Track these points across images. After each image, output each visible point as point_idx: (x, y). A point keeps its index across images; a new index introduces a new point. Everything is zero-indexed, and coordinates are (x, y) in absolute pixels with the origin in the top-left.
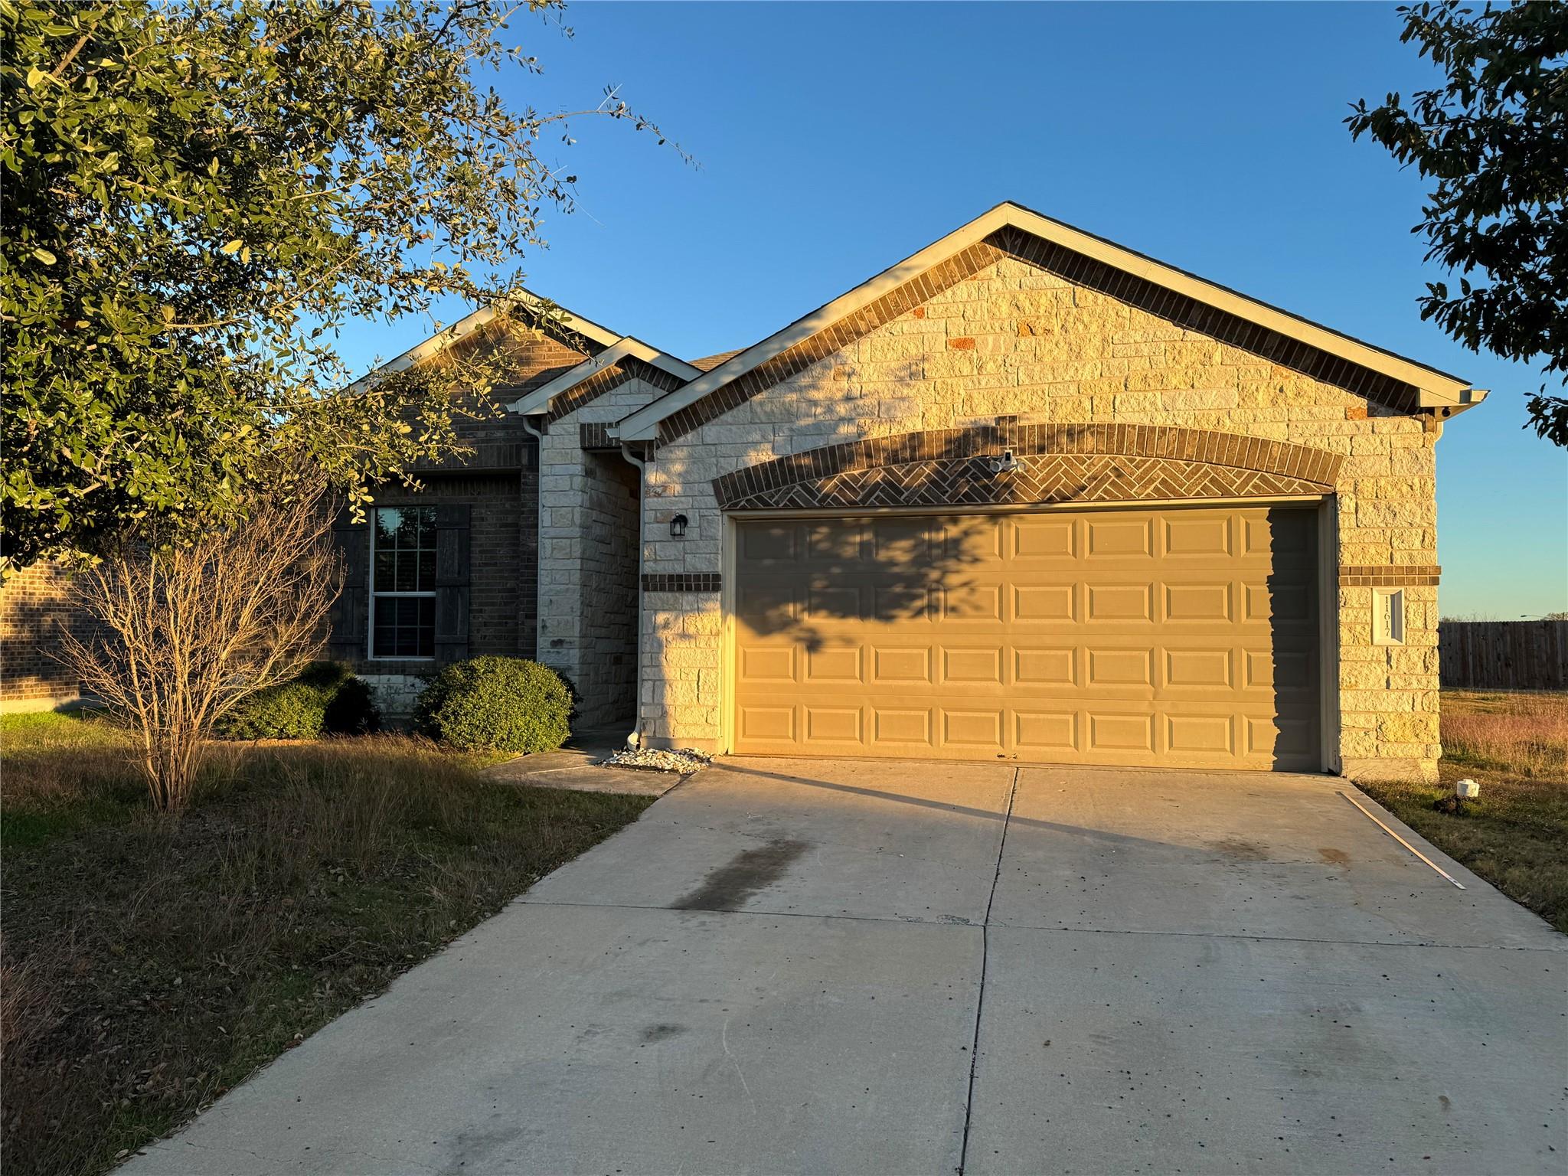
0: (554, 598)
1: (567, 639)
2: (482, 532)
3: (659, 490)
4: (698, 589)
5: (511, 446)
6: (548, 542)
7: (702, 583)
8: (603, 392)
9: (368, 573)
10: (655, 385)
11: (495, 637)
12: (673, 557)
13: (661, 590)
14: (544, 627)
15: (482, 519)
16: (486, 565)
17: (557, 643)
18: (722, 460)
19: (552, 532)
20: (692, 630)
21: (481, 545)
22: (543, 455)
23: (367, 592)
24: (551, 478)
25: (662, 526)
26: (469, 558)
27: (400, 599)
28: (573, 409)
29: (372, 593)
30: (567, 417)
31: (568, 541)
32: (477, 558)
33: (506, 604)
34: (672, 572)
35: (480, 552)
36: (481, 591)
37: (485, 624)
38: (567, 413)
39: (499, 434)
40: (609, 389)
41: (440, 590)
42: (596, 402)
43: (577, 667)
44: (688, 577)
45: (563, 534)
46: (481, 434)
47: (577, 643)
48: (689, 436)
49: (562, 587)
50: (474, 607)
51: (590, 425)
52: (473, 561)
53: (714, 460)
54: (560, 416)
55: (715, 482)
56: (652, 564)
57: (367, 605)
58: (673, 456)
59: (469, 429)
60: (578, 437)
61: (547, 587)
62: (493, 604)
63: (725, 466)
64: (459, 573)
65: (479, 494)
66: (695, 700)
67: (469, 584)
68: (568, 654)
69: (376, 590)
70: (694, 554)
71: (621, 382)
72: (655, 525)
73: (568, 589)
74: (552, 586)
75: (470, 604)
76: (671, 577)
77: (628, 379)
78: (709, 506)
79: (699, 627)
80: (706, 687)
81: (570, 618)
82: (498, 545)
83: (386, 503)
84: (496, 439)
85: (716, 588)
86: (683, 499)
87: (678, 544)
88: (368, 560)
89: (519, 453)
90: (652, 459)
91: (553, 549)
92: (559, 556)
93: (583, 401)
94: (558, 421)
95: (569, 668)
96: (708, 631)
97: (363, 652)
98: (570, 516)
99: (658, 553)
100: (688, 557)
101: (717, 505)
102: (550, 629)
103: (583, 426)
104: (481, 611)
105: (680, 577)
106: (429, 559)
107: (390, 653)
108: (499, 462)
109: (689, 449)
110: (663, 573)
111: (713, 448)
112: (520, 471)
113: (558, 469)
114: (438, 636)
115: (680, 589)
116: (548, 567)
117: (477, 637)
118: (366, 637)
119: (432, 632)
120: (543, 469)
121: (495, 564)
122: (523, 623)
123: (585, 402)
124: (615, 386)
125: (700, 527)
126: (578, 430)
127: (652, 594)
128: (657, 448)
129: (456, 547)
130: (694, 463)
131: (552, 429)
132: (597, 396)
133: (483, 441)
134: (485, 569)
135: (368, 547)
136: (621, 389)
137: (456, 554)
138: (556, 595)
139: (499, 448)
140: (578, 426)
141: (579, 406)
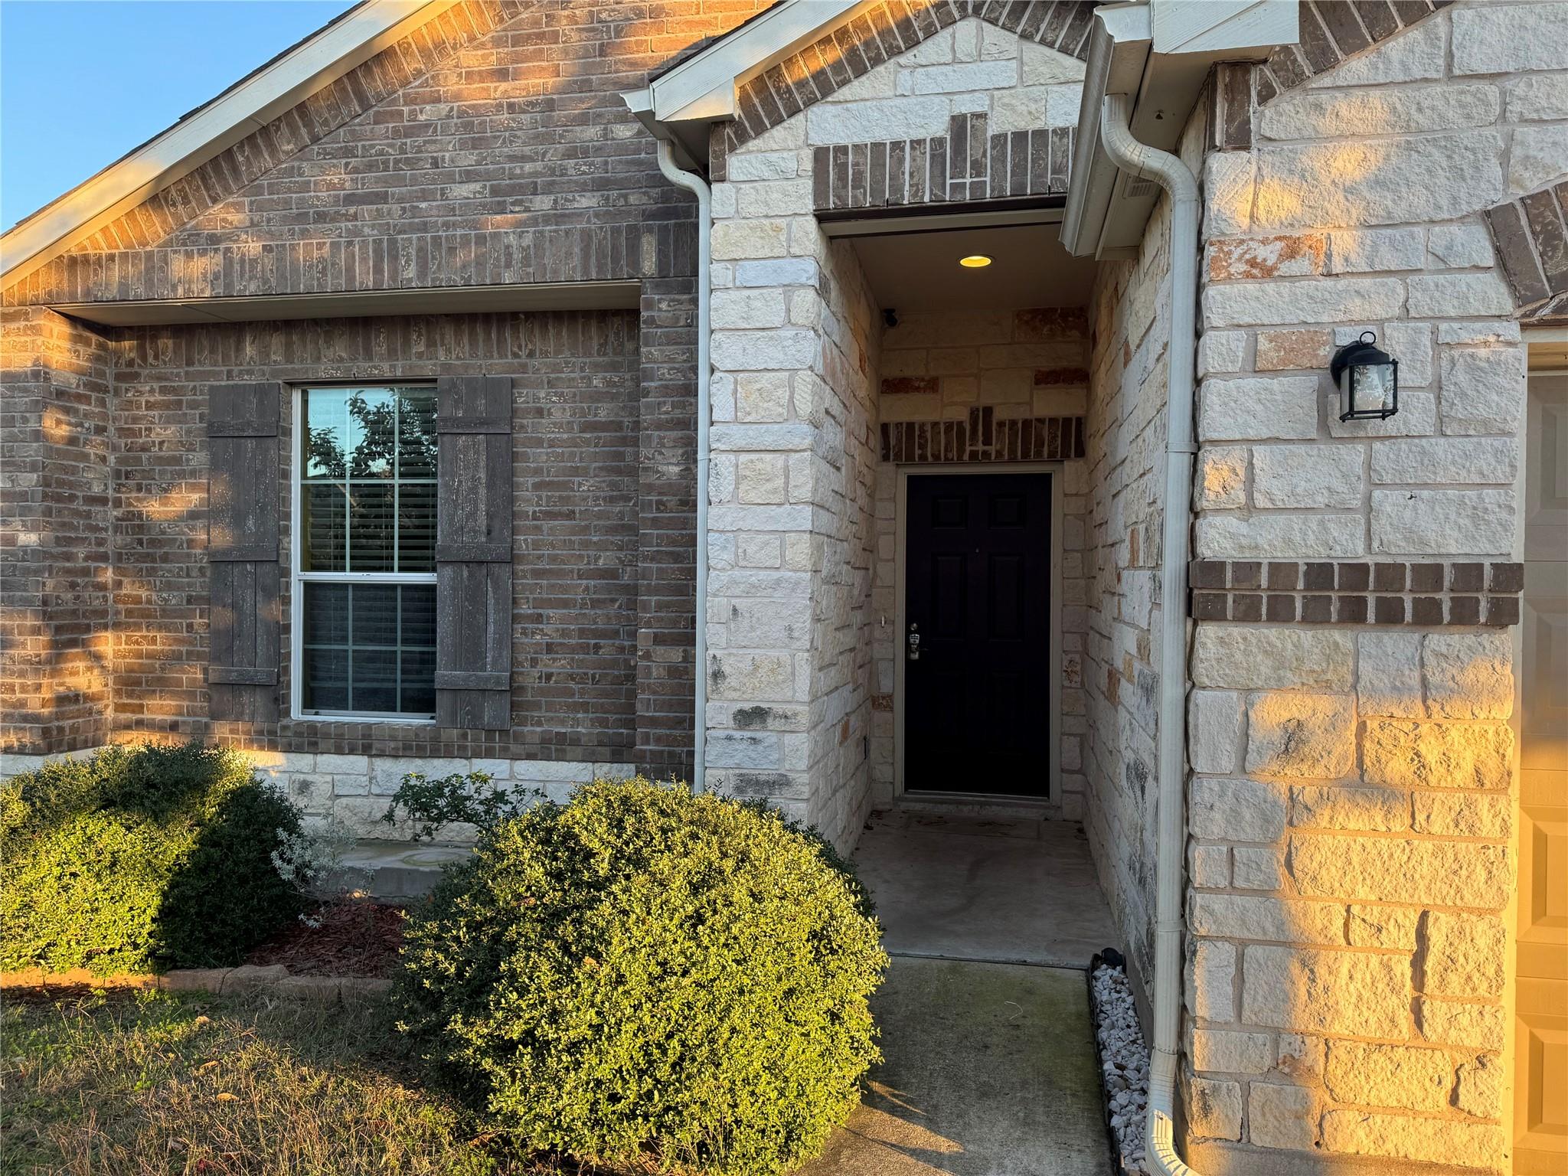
0: (741, 604)
1: (778, 708)
2: (539, 443)
3: (1268, 254)
4: (1428, 617)
5: (616, 231)
6: (724, 462)
7: (1445, 598)
8: (877, 61)
9: (286, 531)
10: (1025, 36)
11: (572, 677)
12: (1321, 500)
13: (1274, 617)
14: (718, 675)
15: (540, 412)
16: (550, 515)
17: (752, 717)
18: (1530, 133)
19: (739, 436)
20: (1398, 768)
21: (538, 471)
22: (712, 240)
23: (286, 572)
24: (734, 295)
25: (1275, 384)
26: (512, 500)
27: (358, 587)
28: (794, 111)
29: (298, 577)
30: (778, 132)
31: (779, 460)
32: (528, 500)
33: (595, 604)
34: (1319, 554)
35: (537, 486)
36: (538, 574)
37: (550, 648)
38: (778, 121)
39: (587, 201)
40: (894, 52)
41: (448, 571)
42: (859, 87)
43: (805, 778)
44: (1390, 574)
45: (768, 441)
46: (543, 203)
47: (804, 720)
48: (1394, 47)
49: (763, 574)
50: (525, 609)
51: (842, 150)
52: (521, 506)
53: (1496, 136)
54: (760, 130)
55: (1496, 221)
56: (1232, 523)
57: (286, 601)
58: (1326, 124)
59: (512, 190)
60: (807, 185)
61: (725, 577)
62: (565, 604)
63: (1545, 156)
64: (489, 533)
65: (531, 355)
66: (1405, 1018)
67: (512, 559)
68: (780, 746)
69: (304, 569)
70: (1414, 489)
71: (930, 32)
72: (1251, 383)
73: (778, 582)
74: (737, 573)
75: (515, 601)
76: (1319, 574)
77: (948, 22)
78: (1476, 307)
79: (1431, 756)
80: (1455, 980)
81: (784, 655)
82: (575, 471)
83: (323, 375)
84: (578, 215)
85: (1502, 616)
86: (1367, 282)
87: (1343, 450)
88: (286, 502)
89: (634, 249)
90: (1240, 141)
91: (739, 480)
92: (753, 497)
93: (823, 86)
94: (752, 145)
95: (782, 782)
96: (1463, 775)
97: (279, 701)
98: (784, 394)
99: (1263, 481)
100: (1388, 502)
101: (1508, 305)
102: (731, 681)
103: (820, 155)
104: (539, 619)
105: (1356, 573)
106: (422, 502)
107: (340, 704)
108: (586, 269)
109: (1395, 95)
110: (1283, 555)
111: (1492, 91)
112: (637, 291)
113: (750, 273)
114: (445, 673)
115: (1354, 614)
116: (726, 523)
117: (530, 678)
118: (286, 670)
119: (428, 661)
120: (711, 271)
121: (571, 515)
122: (647, 656)
123: (826, 89)
124: (913, 43)
125: (1438, 387)
126: (808, 165)
127: (1236, 631)
128: (1263, 99)
129: (483, 475)
130: (1409, 147)
131: (738, 164)
132: (860, 71)
133: (547, 219)
134: (546, 525)
135: (286, 475)
136: (930, 50)
137: (482, 491)
138: (747, 594)
139: (586, 235)
140: (807, 155)
141: (811, 102)
